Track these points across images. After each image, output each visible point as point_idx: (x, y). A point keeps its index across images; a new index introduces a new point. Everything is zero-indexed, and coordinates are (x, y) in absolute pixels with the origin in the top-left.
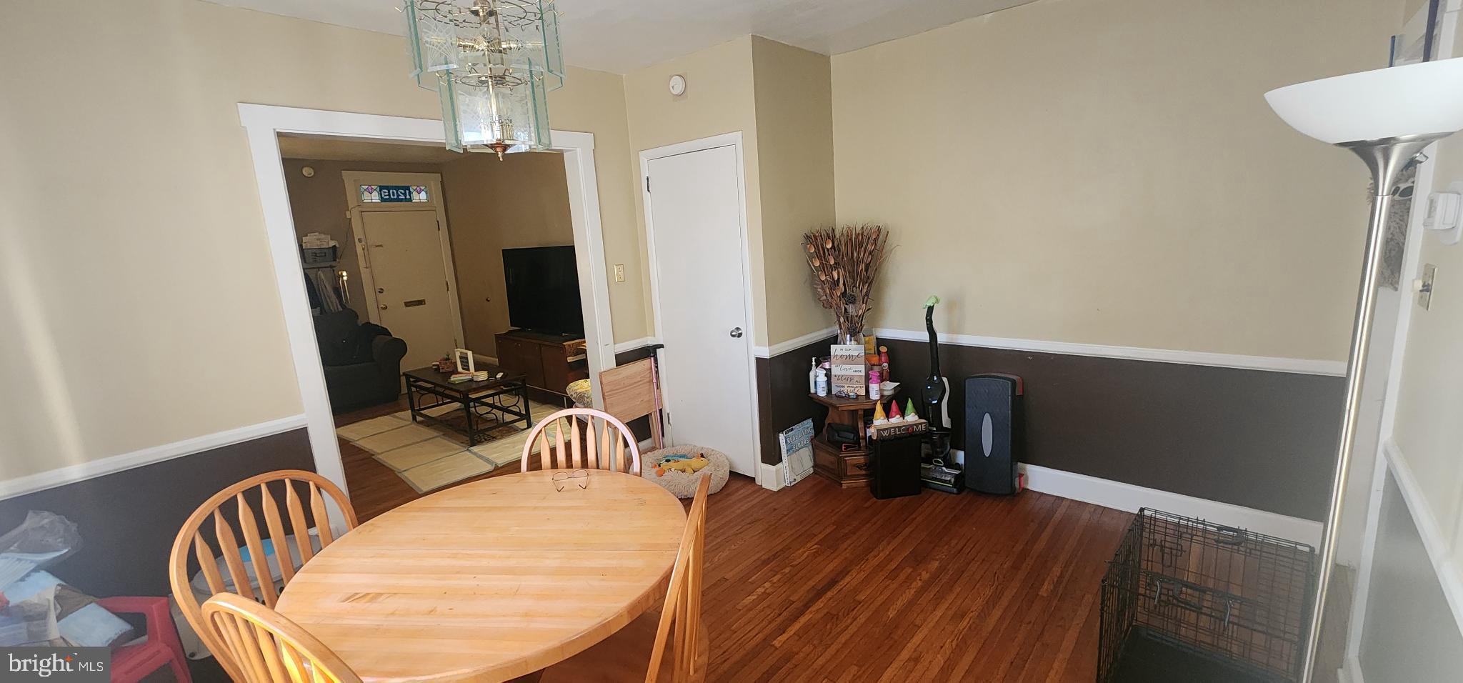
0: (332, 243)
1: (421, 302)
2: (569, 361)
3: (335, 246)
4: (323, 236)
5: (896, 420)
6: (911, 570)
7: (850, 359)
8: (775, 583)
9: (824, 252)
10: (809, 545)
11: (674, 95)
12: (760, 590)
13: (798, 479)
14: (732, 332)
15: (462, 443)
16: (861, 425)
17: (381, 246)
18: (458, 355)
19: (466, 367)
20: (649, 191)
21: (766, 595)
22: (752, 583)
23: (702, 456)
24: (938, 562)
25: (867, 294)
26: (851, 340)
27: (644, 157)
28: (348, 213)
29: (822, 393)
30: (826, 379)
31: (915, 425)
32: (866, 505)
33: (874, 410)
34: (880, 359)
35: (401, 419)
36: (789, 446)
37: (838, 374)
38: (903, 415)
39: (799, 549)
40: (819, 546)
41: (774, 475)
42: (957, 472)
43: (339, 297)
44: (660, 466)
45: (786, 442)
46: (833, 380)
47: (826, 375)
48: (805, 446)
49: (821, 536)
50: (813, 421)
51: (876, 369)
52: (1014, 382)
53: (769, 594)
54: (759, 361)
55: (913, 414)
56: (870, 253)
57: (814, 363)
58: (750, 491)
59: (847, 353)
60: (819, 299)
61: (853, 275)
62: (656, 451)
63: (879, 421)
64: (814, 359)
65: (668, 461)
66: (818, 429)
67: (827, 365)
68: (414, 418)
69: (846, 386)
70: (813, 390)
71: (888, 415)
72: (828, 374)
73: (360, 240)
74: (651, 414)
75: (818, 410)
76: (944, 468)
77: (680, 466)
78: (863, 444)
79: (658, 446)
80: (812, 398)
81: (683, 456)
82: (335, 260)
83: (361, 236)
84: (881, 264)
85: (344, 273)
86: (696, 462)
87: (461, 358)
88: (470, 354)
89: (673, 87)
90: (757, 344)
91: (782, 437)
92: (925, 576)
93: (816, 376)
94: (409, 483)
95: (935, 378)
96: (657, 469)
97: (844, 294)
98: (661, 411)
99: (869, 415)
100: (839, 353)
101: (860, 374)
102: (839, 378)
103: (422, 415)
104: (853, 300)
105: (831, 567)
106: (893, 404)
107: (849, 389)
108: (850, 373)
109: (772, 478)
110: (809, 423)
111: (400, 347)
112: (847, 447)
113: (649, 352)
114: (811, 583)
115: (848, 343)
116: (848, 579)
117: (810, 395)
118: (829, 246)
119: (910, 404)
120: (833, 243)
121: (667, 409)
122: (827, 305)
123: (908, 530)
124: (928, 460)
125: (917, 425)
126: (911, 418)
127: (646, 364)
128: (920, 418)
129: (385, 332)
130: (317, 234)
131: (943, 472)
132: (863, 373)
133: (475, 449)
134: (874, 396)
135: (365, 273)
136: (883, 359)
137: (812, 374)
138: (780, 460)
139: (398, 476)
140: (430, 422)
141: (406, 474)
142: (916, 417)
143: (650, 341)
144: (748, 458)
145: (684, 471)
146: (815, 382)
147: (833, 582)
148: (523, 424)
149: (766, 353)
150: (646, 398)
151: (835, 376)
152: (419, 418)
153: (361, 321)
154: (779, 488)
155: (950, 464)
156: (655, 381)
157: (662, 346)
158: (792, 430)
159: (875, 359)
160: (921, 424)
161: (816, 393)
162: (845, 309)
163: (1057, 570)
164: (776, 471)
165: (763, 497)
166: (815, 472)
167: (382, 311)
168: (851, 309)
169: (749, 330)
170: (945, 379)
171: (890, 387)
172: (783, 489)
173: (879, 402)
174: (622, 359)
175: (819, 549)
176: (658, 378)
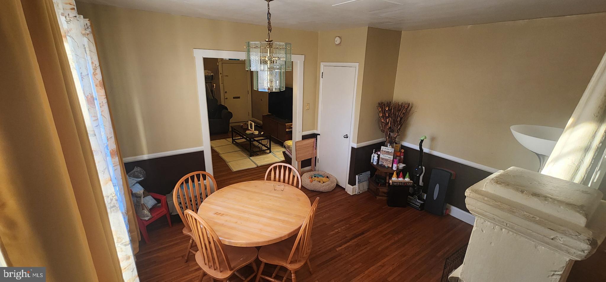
0: (212, 74)
1: (239, 98)
2: (287, 131)
3: (213, 75)
4: (209, 71)
5: (401, 179)
6: (392, 235)
7: (388, 153)
8: (342, 229)
9: (385, 112)
10: (358, 218)
11: (336, 44)
12: (337, 230)
13: (361, 192)
14: (345, 136)
15: (247, 154)
16: (388, 178)
17: (227, 76)
18: (249, 123)
19: (251, 127)
20: (322, 78)
21: (338, 232)
22: (334, 227)
23: (327, 177)
24: (403, 235)
25: (399, 129)
26: (390, 146)
27: (322, 65)
28: (218, 63)
29: (375, 163)
30: (377, 158)
31: (408, 182)
32: (383, 208)
33: (393, 174)
34: (400, 154)
35: (228, 141)
36: (359, 180)
37: (382, 157)
38: (404, 178)
39: (354, 219)
40: (361, 219)
41: (352, 189)
42: (422, 202)
43: (212, 94)
44: (312, 178)
45: (358, 178)
46: (380, 159)
47: (377, 157)
48: (366, 181)
49: (363, 216)
50: (370, 172)
51: (398, 158)
52: (451, 174)
53: (339, 232)
54: (353, 148)
55: (408, 178)
56: (404, 113)
57: (374, 151)
58: (342, 193)
59: (387, 150)
60: (380, 128)
61: (395, 122)
62: (311, 172)
63: (394, 178)
64: (374, 150)
65: (315, 177)
66: (372, 175)
67: (379, 153)
68: (233, 142)
69: (385, 162)
70: (372, 161)
71: (398, 177)
72: (379, 157)
73: (221, 74)
74: (312, 158)
75: (373, 169)
76: (418, 200)
77: (318, 179)
78: (387, 185)
79: (313, 170)
80: (371, 164)
81: (321, 176)
82: (212, 80)
83: (222, 72)
84: (407, 118)
85: (215, 85)
86: (324, 179)
87: (250, 124)
88: (253, 124)
89: (336, 41)
90: (353, 142)
91: (357, 176)
92: (396, 239)
93: (374, 157)
94: (230, 167)
95: (420, 167)
96: (311, 179)
97: (390, 128)
98: (316, 157)
99: (391, 175)
100: (384, 150)
101: (390, 159)
102: (383, 159)
103: (235, 142)
104: (392, 131)
105: (363, 228)
106: (401, 173)
107: (386, 164)
108: (387, 158)
109: (350, 190)
110: (369, 173)
111: (230, 115)
112: (380, 185)
113: (314, 136)
114: (355, 232)
115: (389, 146)
116: (368, 233)
117: (370, 163)
118: (387, 109)
119: (408, 175)
120: (389, 108)
121: (318, 157)
122: (383, 131)
123: (395, 221)
124: (412, 195)
125: (409, 183)
126: (407, 179)
127: (312, 140)
128: (411, 180)
129: (226, 108)
130: (207, 70)
131: (417, 201)
132: (392, 159)
133: (251, 158)
134: (394, 169)
135: (221, 85)
136: (402, 154)
137: (372, 155)
138: (355, 185)
139: (226, 164)
140: (237, 145)
141: (229, 163)
142: (409, 180)
143: (315, 132)
144: (344, 181)
145: (320, 182)
146: (373, 159)
147: (363, 233)
148: (268, 151)
149: (355, 146)
150: (311, 152)
151: (381, 158)
152: (234, 142)
153: (219, 104)
154: (353, 194)
155: (420, 198)
156: (315, 146)
157: (319, 135)
158: (361, 174)
159: (398, 154)
160: (410, 183)
161: (373, 163)
162: (389, 133)
163: (447, 248)
164: (353, 188)
165: (347, 196)
166: (368, 191)
167: (226, 100)
168: (391, 134)
169: (351, 136)
170: (424, 168)
171: (402, 166)
172: (354, 195)
173: (395, 171)
174: (304, 137)
175: (360, 220)
176: (316, 146)
